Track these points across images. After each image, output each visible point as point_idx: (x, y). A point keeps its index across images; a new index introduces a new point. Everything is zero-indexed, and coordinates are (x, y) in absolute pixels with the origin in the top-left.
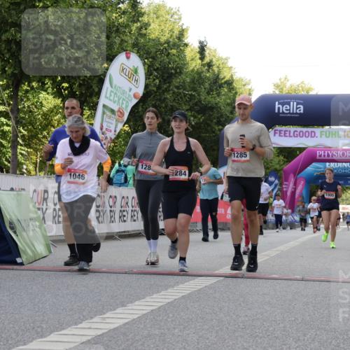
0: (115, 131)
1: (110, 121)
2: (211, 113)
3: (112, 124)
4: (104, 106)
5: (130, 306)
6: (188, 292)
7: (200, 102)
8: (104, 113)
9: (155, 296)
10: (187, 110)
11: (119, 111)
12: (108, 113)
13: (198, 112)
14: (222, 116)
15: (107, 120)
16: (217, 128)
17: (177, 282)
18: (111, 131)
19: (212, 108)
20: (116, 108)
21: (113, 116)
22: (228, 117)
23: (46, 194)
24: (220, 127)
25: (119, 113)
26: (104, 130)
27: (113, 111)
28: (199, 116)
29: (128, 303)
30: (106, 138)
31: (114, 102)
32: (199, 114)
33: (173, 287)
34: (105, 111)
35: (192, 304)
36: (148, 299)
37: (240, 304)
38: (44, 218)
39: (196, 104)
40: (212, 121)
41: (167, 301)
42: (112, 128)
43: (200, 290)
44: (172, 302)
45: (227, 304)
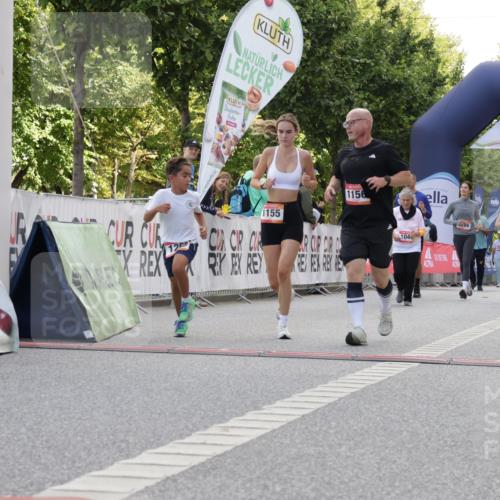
0: (243, 126)
1: (234, 109)
2: (398, 95)
3: (237, 113)
4: (225, 84)
5: (267, 409)
6: (363, 386)
7: (380, 76)
8: (224, 96)
9: (307, 392)
10: (358, 90)
11: (251, 92)
12: (232, 96)
13: (376, 93)
14: (414, 99)
15: (230, 107)
16: (406, 119)
17: (343, 371)
18: (235, 126)
19: (398, 87)
20: (245, 87)
21: (240, 100)
22: (426, 100)
23: (130, 228)
24: (412, 118)
25: (252, 96)
26: (223, 123)
27: (240, 93)
28: (378, 100)
29: (264, 404)
30: (227, 137)
31: (244, 78)
32: (377, 96)
33: (336, 378)
34: (227, 92)
35: (367, 406)
36: (296, 397)
37: (447, 407)
38: (126, 267)
39: (372, 80)
40: (398, 108)
41: (327, 401)
42: (239, 121)
43: (380, 383)
44: (335, 403)
45: (425, 406)
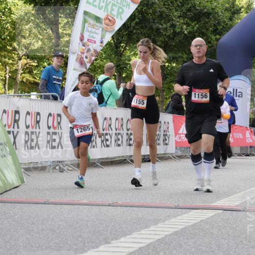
0: (102, 42)
1: (93, 30)
2: (207, 20)
3: (96, 33)
4: (86, 13)
5: (114, 243)
6: (182, 227)
7: (194, 6)
8: (85, 21)
9: (143, 232)
10: (179, 17)
11: (107, 18)
12: (92, 21)
13: (192, 19)
14: (219, 23)
15: (90, 29)
16: (213, 37)
17: (169, 216)
18: (95, 42)
19: (208, 15)
20: (102, 15)
21: (98, 24)
22: (227, 24)
23: (17, 115)
24: (218, 37)
25: (107, 21)
26: (85, 40)
27: (97, 19)
28: (193, 24)
29: (112, 240)
30: (89, 50)
31: (100, 8)
32: (192, 22)
33: (164, 222)
34: (87, 18)
35: (185, 241)
36: (135, 235)
37: (242, 242)
38: (15, 143)
39: (189, 10)
40: (207, 29)
41: (157, 237)
42: (98, 39)
43: (195, 225)
44: (163, 239)
45: (226, 241)
